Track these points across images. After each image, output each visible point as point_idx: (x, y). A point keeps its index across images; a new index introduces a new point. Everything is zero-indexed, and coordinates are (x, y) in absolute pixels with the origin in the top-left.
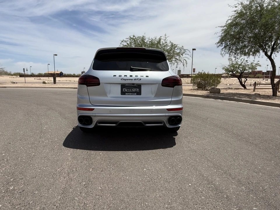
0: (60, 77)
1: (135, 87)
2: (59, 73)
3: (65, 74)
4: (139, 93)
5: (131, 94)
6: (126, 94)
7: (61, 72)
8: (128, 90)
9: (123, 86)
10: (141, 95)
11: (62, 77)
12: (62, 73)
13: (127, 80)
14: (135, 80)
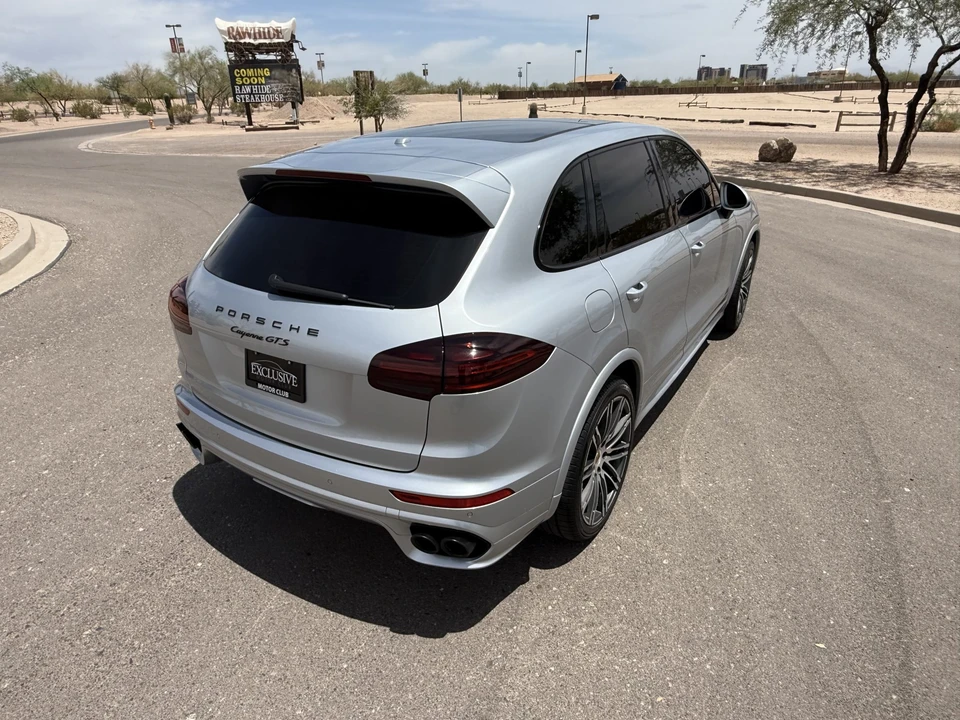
0: (615, 94)
1: (286, 367)
2: (613, 78)
3: (634, 84)
4: (299, 394)
5: (273, 390)
6: (260, 386)
7: (621, 76)
8: (265, 372)
9: (251, 356)
10: (304, 402)
11: (621, 94)
12: (624, 80)
13: (248, 335)
14: (269, 340)
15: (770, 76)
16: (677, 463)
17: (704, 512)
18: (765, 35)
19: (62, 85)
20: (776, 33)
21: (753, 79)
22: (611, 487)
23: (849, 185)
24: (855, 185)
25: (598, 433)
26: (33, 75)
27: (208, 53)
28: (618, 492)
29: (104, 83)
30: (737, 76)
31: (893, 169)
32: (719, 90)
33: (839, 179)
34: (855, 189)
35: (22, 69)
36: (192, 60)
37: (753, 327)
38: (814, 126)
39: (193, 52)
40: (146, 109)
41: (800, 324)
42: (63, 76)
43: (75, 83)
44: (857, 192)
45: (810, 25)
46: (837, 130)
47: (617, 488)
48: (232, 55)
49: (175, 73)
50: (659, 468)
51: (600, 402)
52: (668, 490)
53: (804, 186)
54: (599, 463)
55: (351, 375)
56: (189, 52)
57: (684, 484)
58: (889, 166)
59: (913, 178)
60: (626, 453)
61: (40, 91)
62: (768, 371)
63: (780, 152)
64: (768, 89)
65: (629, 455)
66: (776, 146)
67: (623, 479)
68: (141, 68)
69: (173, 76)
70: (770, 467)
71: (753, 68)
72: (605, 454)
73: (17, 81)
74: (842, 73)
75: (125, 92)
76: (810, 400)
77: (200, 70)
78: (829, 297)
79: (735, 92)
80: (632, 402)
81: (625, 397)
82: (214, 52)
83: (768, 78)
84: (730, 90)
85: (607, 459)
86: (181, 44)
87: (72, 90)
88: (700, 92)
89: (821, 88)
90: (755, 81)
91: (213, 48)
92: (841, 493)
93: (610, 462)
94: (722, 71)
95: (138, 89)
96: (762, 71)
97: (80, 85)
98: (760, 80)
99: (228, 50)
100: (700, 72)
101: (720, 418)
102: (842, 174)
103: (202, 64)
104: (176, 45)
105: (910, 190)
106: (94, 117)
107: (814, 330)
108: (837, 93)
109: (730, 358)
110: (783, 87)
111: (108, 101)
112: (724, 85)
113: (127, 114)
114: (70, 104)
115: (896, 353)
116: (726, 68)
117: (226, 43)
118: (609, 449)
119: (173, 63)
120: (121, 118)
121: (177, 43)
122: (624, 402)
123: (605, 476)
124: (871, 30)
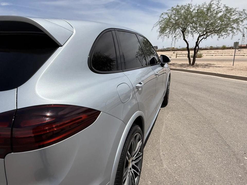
16: (160, 156)
17: (176, 180)
18: (159, 33)
20: (162, 32)
22: (136, 175)
23: (184, 67)
24: (185, 67)
25: (129, 154)
28: (139, 176)
31: (193, 64)
33: (181, 66)
34: (186, 68)
37: (172, 103)
38: (171, 57)
41: (185, 101)
44: (186, 69)
46: (176, 58)
47: (139, 174)
50: (154, 159)
51: (129, 138)
52: (159, 170)
53: (173, 68)
54: (130, 166)
57: (165, 166)
58: (191, 64)
59: (197, 66)
60: (141, 157)
62: (181, 116)
64: (158, 51)
65: (142, 158)
67: (141, 170)
70: (195, 154)
72: (132, 161)
74: (173, 48)
76: (198, 125)
78: (190, 93)
80: (142, 135)
81: (139, 133)
83: (158, 49)
85: (134, 163)
89: (170, 51)
92: (225, 163)
93: (135, 164)
101: (171, 135)
102: (181, 65)
105: (198, 68)
107: (190, 103)
108: (174, 52)
109: (168, 113)
110: (162, 51)
115: (215, 108)
118: (134, 158)
122: (139, 135)
123: (133, 171)
124: (183, 32)
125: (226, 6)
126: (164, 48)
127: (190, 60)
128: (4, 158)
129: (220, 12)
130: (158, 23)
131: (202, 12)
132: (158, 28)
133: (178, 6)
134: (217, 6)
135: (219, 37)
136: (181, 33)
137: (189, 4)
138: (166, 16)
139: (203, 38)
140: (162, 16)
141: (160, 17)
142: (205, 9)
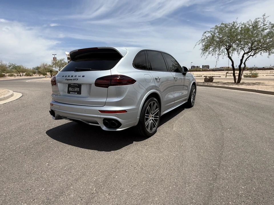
1: (76, 87)
4: (79, 93)
5: (74, 93)
6: (71, 93)
8: (72, 89)
9: (69, 86)
10: (80, 94)
13: (69, 80)
14: (74, 80)
15: (210, 68)
18: (202, 51)
19: (23, 69)
21: (205, 68)
22: (154, 126)
23: (226, 85)
25: (149, 107)
26: (16, 65)
27: (63, 60)
28: (157, 128)
29: (34, 69)
30: (202, 68)
31: (238, 82)
32: (197, 71)
33: (224, 84)
34: (228, 86)
35: (13, 64)
36: (59, 62)
38: (220, 77)
39: (59, 60)
40: (44, 74)
41: (208, 106)
42: (24, 66)
43: (27, 68)
45: (213, 49)
46: (226, 77)
48: (69, 60)
49: (54, 65)
55: (91, 84)
56: (58, 60)
57: (174, 129)
59: (243, 84)
61: (17, 69)
63: (209, 79)
64: (209, 71)
66: (208, 78)
68: (45, 64)
69: (53, 65)
71: (205, 66)
72: (152, 117)
73: (12, 67)
75: (40, 70)
77: (60, 64)
78: (217, 102)
79: (201, 71)
80: (159, 106)
82: (64, 60)
84: (200, 71)
86: (56, 59)
87: (26, 70)
88: (192, 71)
89: (223, 70)
90: (206, 69)
91: (64, 59)
93: (154, 119)
94: (197, 67)
95: (43, 70)
96: (208, 67)
97: (28, 68)
98: (208, 69)
99: (68, 59)
100: (192, 67)
103: (61, 63)
104: (55, 59)
106: (30, 76)
107: (212, 107)
110: (213, 70)
111: (35, 73)
112: (198, 69)
113: (39, 75)
114: (24, 74)
116: (199, 66)
117: (68, 58)
119: (53, 62)
120: (38, 76)
121: (55, 58)
122: (156, 104)
123: (153, 122)
124: (228, 50)
125: (272, 23)
126: (216, 67)
127: (235, 78)
128: (108, 88)
129: (266, 29)
130: (201, 41)
131: (248, 30)
132: (201, 46)
133: (222, 24)
134: (264, 23)
135: (269, 54)
136: (226, 50)
137: (233, 22)
138: (209, 35)
139: (250, 56)
140: (205, 34)
141: (203, 35)
142: (251, 27)
